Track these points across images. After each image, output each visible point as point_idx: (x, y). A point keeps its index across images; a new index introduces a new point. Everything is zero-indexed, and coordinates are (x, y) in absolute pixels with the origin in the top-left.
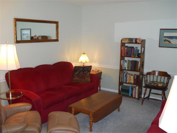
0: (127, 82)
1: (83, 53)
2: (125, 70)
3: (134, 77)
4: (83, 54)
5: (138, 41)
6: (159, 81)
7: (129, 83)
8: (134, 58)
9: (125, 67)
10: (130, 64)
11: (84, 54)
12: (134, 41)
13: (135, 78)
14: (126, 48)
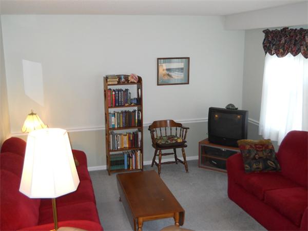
0: (119, 148)
1: (30, 113)
2: (114, 129)
3: (129, 137)
4: (30, 115)
5: (131, 79)
6: (164, 135)
7: (121, 149)
8: (129, 108)
9: (113, 124)
10: (121, 118)
11: (32, 114)
12: (123, 80)
13: (131, 138)
14: (114, 93)
